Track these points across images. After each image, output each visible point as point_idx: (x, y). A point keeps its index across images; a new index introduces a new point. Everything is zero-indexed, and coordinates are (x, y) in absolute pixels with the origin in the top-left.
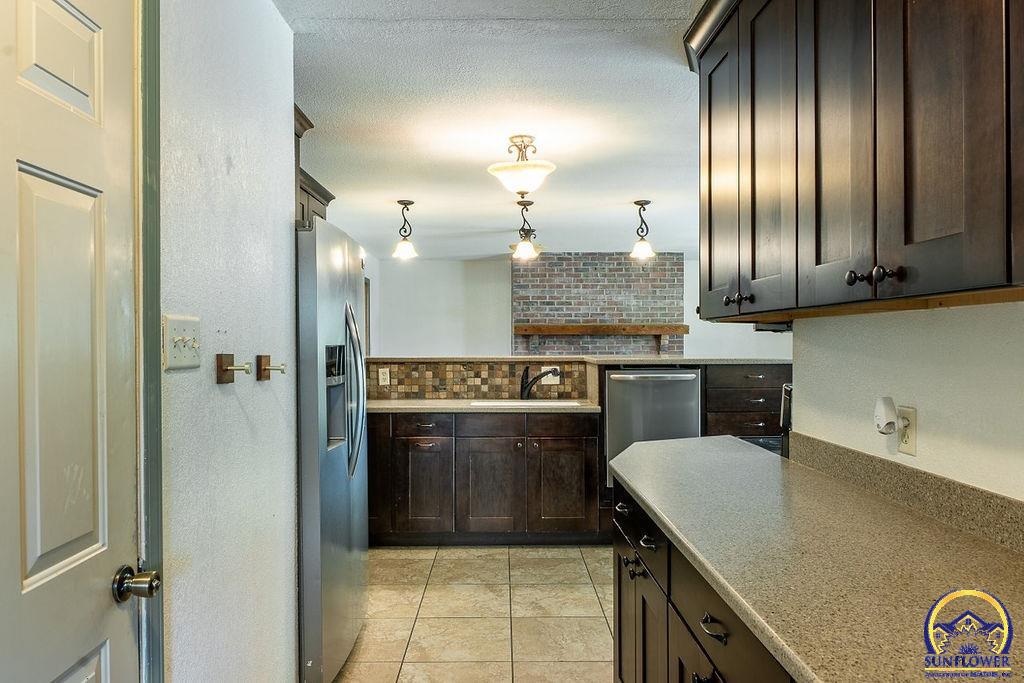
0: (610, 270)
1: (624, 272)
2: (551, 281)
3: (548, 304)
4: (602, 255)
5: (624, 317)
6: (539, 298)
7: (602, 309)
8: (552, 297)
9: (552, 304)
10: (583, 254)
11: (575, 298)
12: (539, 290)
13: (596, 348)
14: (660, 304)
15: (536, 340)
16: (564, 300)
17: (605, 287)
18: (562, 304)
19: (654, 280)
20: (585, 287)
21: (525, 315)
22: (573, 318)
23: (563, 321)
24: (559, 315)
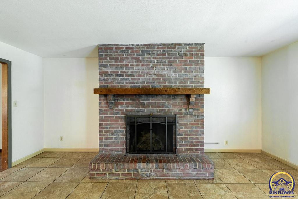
0: (158, 55)
1: (167, 56)
2: (122, 62)
3: (120, 76)
4: (153, 46)
5: (167, 84)
6: (114, 72)
7: (153, 79)
8: (122, 72)
9: (122, 76)
10: (142, 45)
11: (136, 72)
12: (114, 67)
13: (149, 103)
14: (189, 76)
15: (111, 98)
16: (130, 73)
17: (155, 65)
18: (128, 76)
19: (186, 61)
20: (142, 65)
21: (106, 83)
22: (135, 84)
23: (129, 86)
24: (126, 83)
